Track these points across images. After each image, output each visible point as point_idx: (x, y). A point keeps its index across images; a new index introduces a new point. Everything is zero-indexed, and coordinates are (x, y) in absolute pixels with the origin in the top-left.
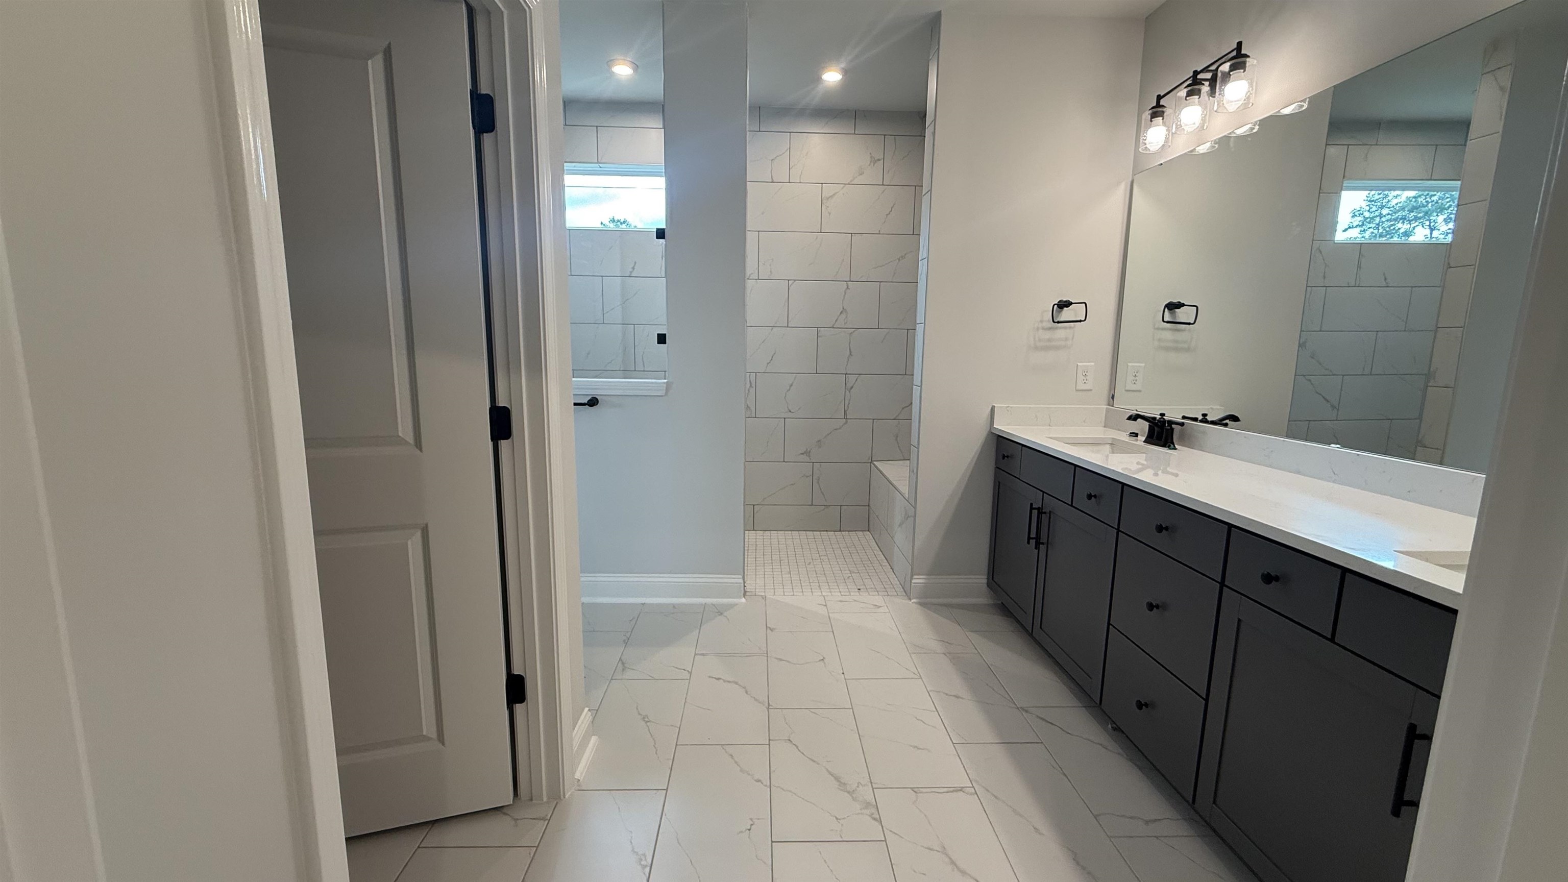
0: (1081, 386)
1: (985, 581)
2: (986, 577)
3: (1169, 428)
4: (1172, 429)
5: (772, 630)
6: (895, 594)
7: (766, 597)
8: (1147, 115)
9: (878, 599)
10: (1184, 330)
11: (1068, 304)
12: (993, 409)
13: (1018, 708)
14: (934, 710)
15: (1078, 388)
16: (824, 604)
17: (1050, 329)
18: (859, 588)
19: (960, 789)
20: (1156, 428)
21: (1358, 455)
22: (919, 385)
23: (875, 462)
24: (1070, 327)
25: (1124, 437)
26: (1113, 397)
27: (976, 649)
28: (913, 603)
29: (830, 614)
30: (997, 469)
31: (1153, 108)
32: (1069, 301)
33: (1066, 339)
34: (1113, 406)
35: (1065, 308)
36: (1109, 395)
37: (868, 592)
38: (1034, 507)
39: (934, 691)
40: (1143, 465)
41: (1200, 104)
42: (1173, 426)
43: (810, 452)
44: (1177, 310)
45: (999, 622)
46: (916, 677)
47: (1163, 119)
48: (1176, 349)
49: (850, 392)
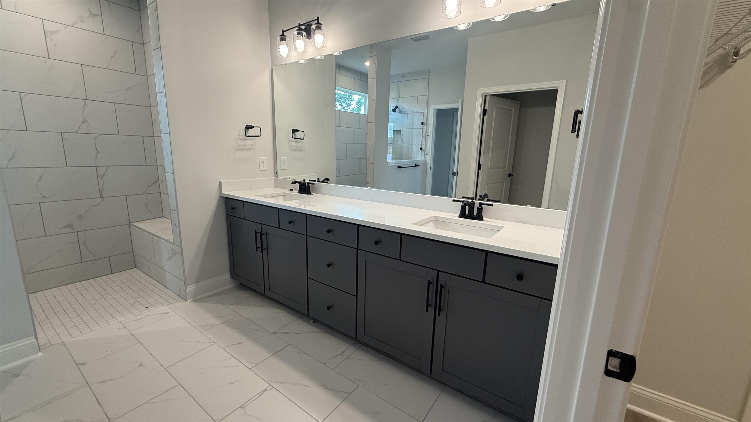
0: (262, 169)
1: (229, 276)
2: (229, 273)
3: (308, 186)
4: (309, 186)
5: (83, 364)
6: (175, 301)
7: (64, 342)
8: (279, 38)
9: (165, 309)
10: (299, 142)
11: (252, 127)
12: (220, 184)
13: (272, 333)
14: (232, 356)
15: (261, 170)
16: (124, 327)
17: (244, 139)
18: (146, 307)
19: (264, 390)
20: (303, 187)
21: (378, 190)
22: (172, 172)
23: (133, 224)
24: (253, 139)
25: (287, 191)
26: (277, 173)
27: (238, 313)
28: (189, 302)
29: (131, 332)
30: (227, 215)
31: (281, 35)
32: (252, 125)
33: (252, 145)
34: (277, 177)
35: (250, 129)
36: (275, 172)
37: (154, 306)
38: (257, 232)
39: (226, 347)
40: (299, 203)
41: (303, 40)
42: (310, 185)
43: (72, 225)
44: (296, 133)
45: (244, 295)
46: (212, 344)
47: (286, 42)
48: (298, 150)
49: (102, 179)
